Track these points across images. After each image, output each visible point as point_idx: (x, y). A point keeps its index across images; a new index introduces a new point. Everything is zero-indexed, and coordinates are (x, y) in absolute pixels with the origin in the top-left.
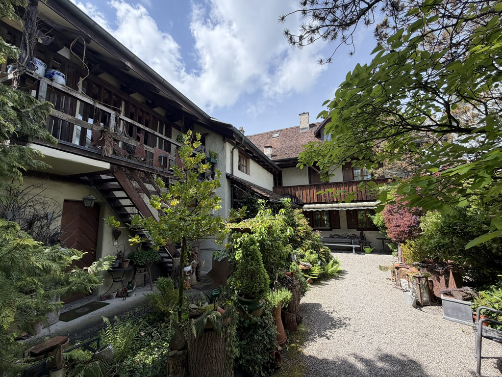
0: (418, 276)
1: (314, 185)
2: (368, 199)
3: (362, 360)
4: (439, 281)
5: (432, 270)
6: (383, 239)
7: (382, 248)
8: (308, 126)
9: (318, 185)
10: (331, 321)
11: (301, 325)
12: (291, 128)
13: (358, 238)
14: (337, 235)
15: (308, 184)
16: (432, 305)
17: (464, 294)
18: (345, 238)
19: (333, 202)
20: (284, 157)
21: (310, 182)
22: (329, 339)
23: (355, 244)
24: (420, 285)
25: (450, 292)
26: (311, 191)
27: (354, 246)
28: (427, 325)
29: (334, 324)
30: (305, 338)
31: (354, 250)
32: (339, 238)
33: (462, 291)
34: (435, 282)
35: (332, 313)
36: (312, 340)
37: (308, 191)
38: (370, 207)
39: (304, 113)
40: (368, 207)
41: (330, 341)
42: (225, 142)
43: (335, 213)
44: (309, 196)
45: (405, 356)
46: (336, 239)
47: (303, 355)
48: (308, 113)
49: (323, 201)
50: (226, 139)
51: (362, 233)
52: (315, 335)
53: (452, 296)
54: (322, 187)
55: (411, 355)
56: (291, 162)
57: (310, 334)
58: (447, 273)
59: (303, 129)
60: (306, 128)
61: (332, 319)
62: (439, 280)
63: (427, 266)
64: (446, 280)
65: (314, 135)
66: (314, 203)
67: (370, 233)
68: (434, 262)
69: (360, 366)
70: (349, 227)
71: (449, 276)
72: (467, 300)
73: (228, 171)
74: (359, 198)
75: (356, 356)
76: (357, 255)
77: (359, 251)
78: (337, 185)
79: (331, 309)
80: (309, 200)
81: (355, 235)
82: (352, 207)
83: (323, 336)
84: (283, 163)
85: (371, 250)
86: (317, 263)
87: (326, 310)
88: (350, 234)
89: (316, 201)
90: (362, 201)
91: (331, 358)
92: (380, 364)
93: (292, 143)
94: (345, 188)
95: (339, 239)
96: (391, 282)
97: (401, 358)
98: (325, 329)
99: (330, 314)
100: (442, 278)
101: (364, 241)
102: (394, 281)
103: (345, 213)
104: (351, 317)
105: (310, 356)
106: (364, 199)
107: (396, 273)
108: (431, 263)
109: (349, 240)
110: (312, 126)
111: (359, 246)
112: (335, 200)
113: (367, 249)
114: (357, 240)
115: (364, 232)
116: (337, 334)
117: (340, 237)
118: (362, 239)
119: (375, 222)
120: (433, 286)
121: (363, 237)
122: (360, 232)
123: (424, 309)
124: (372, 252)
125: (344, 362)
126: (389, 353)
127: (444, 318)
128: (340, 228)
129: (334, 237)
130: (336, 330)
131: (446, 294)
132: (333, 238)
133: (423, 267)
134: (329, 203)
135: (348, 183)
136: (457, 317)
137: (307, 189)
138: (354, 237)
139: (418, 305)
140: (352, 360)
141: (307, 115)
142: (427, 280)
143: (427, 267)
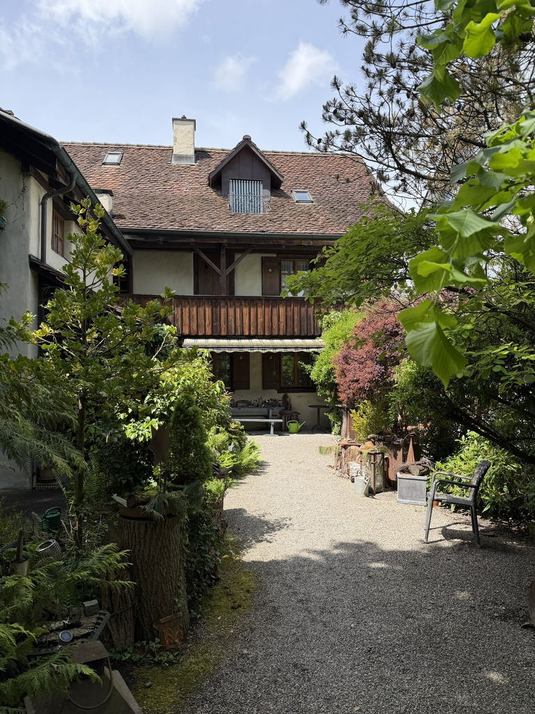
0: (373, 452)
1: (208, 299)
2: (303, 334)
3: (315, 552)
4: (396, 458)
5: (389, 444)
6: (319, 407)
7: (316, 423)
8: (192, 153)
9: (216, 299)
10: (267, 525)
11: (227, 536)
12: (150, 148)
13: (280, 406)
14: (243, 401)
15: (192, 294)
16: (385, 491)
17: (422, 468)
18: (258, 406)
19: (242, 337)
20: (144, 224)
21: (196, 290)
22: (271, 542)
23: (274, 417)
24: (374, 464)
25: (407, 468)
26: (201, 310)
27: (272, 421)
28: (381, 510)
29: (271, 528)
30: (240, 546)
31: (272, 429)
32: (247, 406)
33: (420, 465)
34: (392, 460)
35: (264, 516)
36: (250, 547)
37: (195, 309)
38: (307, 348)
39: (184, 119)
40: (302, 348)
41: (273, 544)
42: (29, 176)
43: (241, 358)
44: (195, 320)
45: (361, 540)
46: (242, 409)
47: (244, 562)
48: (194, 121)
49: (223, 334)
50: (31, 168)
51: (285, 397)
52: (251, 542)
53: (409, 472)
54: (222, 304)
55: (366, 539)
56: (161, 239)
57: (244, 541)
58: (406, 446)
59: (180, 157)
60: (187, 157)
61: (266, 523)
62: (395, 456)
63: (384, 438)
64: (403, 455)
65: (205, 180)
66: (205, 337)
67: (300, 397)
68: (392, 432)
69: (314, 557)
70: (265, 386)
71: (408, 450)
72: (422, 475)
73: (34, 250)
74: (289, 330)
75: (309, 551)
76: (277, 437)
77: (281, 430)
78: (251, 301)
79: (261, 512)
80: (195, 328)
81: (275, 400)
82: (276, 348)
83: (262, 541)
84: (142, 239)
85: (300, 427)
86: (226, 449)
87: (255, 514)
88: (266, 399)
89: (209, 332)
90: (292, 337)
91: (280, 558)
92: (336, 552)
93: (157, 190)
94: (267, 309)
95: (246, 409)
96: (334, 470)
97: (356, 542)
98: (262, 534)
99: (262, 518)
100: (400, 453)
101: (288, 412)
102: (338, 468)
103: (260, 359)
104: (291, 517)
105: (253, 562)
106: (296, 334)
107: (343, 456)
108: (389, 434)
109: (265, 410)
110: (201, 154)
111: (281, 421)
112: (246, 333)
113: (293, 426)
114: (277, 410)
115: (289, 394)
116: (278, 535)
117: (249, 404)
118: (286, 409)
119: (313, 376)
120: (388, 467)
121: (287, 404)
122: (282, 395)
123: (377, 496)
124: (300, 431)
125: (297, 558)
126: (344, 541)
127: (398, 502)
128: (249, 388)
129: (240, 404)
130: (276, 532)
131: (403, 471)
132: (237, 406)
133: (379, 440)
134: (234, 339)
135: (270, 299)
136: (411, 498)
137: (193, 306)
138: (273, 404)
139: (371, 492)
140: (305, 555)
141: (192, 126)
142: (383, 458)
143: (384, 441)
